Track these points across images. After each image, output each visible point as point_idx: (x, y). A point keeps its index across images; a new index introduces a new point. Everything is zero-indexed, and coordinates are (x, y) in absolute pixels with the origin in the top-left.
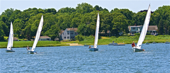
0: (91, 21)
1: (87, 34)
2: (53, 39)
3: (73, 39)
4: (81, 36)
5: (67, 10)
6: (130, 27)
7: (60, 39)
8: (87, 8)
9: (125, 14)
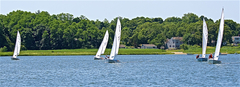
0: (196, 30)
1: (192, 43)
2: (159, 47)
3: (178, 48)
4: (185, 45)
5: (174, 20)
6: (233, 38)
7: (166, 48)
8: (193, 18)
9: (229, 25)
